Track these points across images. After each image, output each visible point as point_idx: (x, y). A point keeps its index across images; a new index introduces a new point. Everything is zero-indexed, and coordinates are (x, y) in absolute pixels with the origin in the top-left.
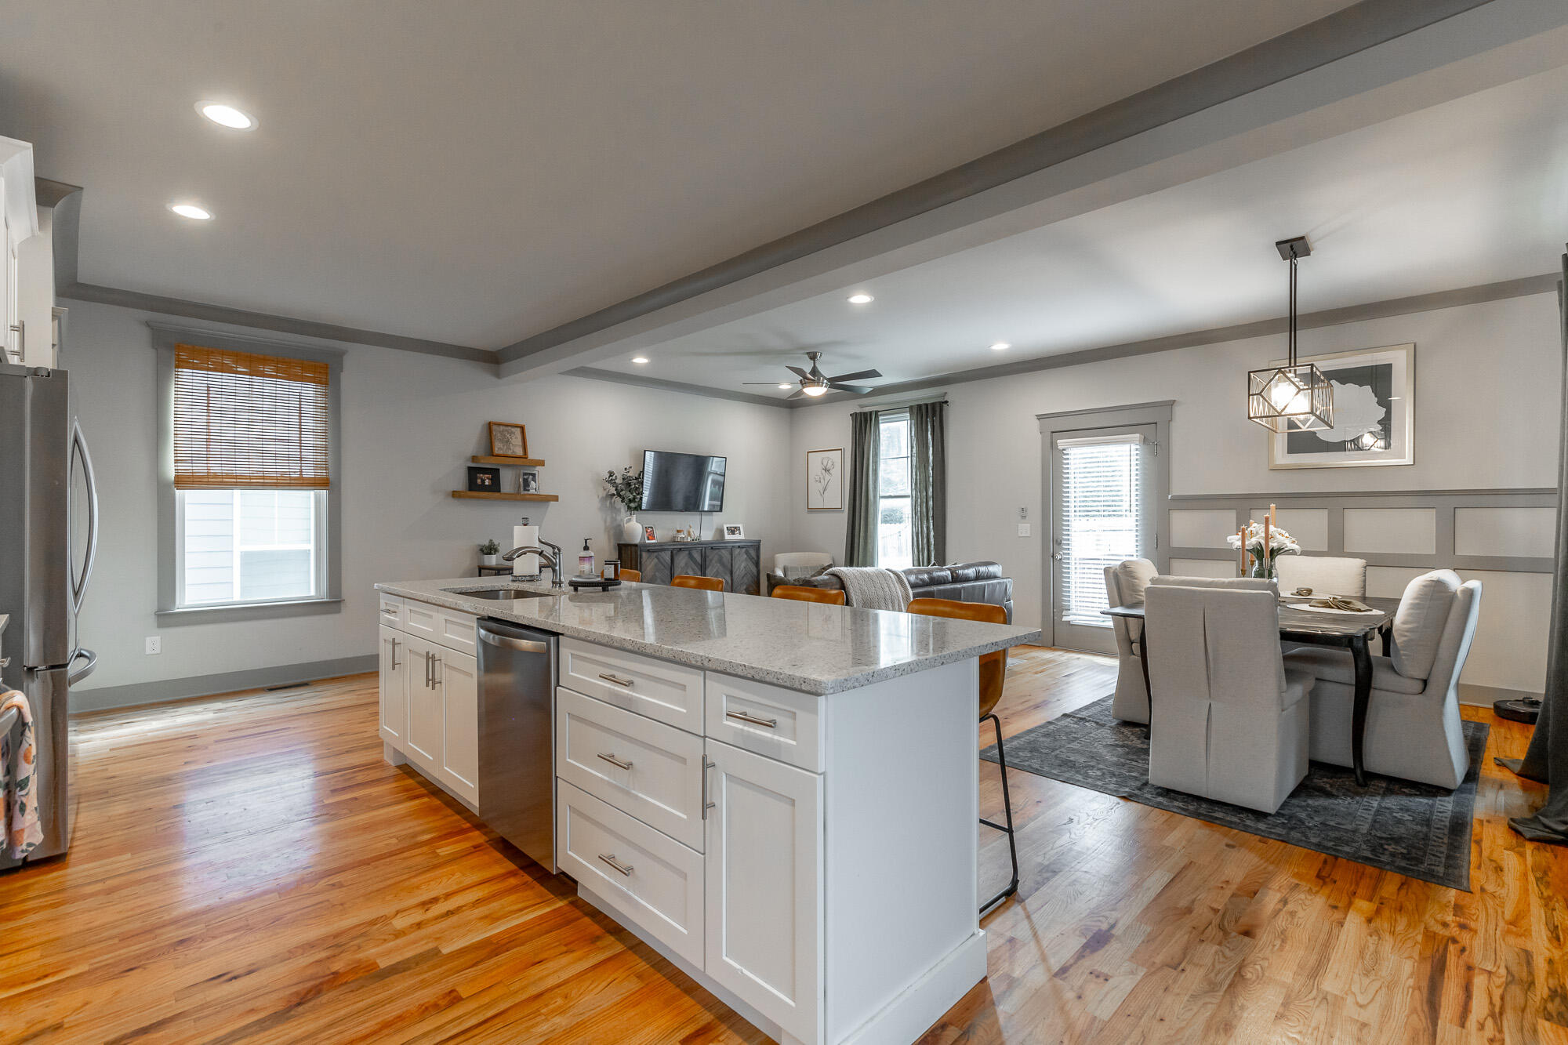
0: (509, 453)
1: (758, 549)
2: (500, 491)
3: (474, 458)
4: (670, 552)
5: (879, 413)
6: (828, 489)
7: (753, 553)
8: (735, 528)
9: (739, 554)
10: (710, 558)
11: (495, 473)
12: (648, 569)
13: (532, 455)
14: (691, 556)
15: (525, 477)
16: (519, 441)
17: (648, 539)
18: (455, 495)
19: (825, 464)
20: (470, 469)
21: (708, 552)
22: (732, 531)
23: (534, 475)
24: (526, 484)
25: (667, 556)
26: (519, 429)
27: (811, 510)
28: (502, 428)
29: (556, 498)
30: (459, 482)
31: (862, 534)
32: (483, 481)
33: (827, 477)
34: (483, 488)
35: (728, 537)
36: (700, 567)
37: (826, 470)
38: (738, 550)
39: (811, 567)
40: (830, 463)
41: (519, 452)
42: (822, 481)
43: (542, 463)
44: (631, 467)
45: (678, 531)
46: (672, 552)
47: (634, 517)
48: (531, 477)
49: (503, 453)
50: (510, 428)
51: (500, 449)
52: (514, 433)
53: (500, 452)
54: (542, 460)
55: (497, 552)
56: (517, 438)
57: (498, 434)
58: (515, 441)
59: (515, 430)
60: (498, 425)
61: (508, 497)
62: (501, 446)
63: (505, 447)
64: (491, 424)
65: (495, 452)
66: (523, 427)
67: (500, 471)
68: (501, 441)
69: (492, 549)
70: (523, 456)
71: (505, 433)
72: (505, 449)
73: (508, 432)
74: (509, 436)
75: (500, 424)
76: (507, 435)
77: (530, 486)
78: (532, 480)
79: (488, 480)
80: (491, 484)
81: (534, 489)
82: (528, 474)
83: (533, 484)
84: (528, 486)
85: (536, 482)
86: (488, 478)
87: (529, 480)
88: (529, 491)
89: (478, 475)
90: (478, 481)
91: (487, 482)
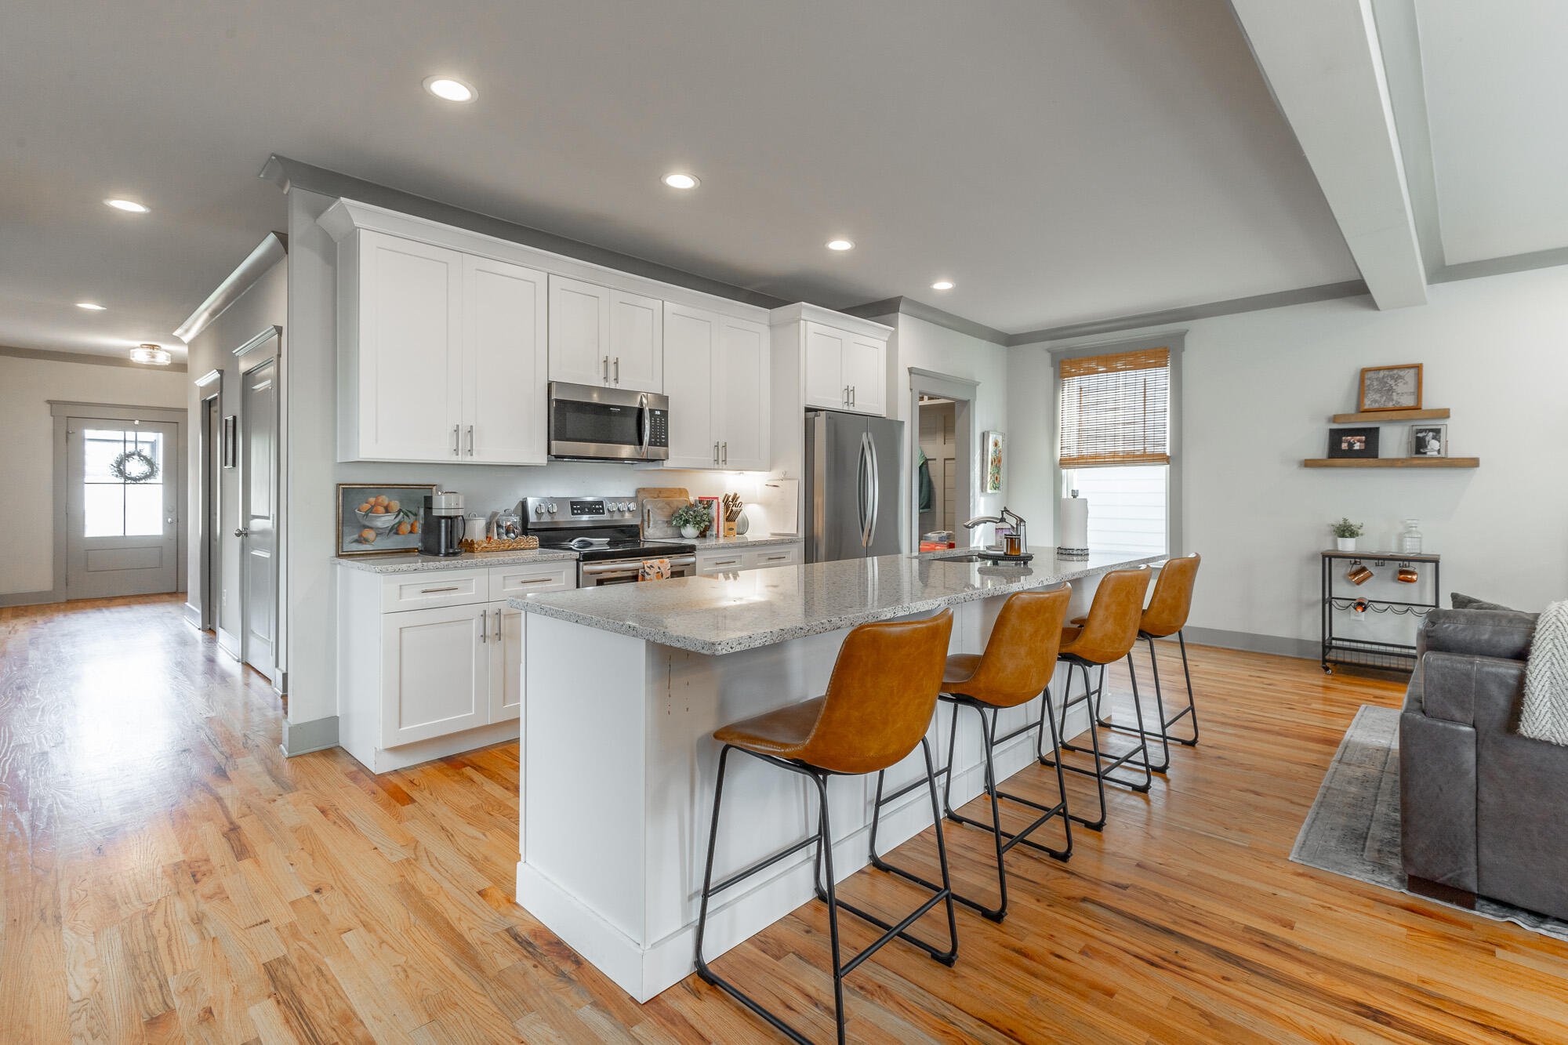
0: (1390, 405)
2: (1376, 456)
3: (1335, 419)
11: (1371, 436)
13: (1430, 401)
16: (1411, 386)
18: (1309, 464)
20: (1332, 431)
23: (1437, 432)
24: (1420, 445)
26: (1413, 371)
28: (1382, 373)
29: (1474, 463)
30: (1318, 448)
32: (1351, 445)
34: (1351, 453)
41: (1408, 401)
43: (1444, 414)
48: (1431, 434)
49: (1382, 406)
50: (1395, 371)
51: (1376, 401)
52: (1400, 377)
53: (1376, 406)
54: (1449, 410)
55: (1357, 535)
56: (1404, 384)
57: (1375, 383)
58: (1401, 387)
59: (1402, 373)
60: (1376, 370)
61: (1392, 463)
62: (1377, 398)
63: (1384, 398)
64: (1364, 371)
65: (1371, 407)
66: (1418, 367)
67: (1377, 429)
68: (1379, 391)
69: (1345, 531)
70: (1417, 408)
71: (1385, 380)
72: (1385, 401)
73: (1392, 377)
74: (1392, 382)
75: (1378, 369)
76: (1388, 381)
77: (1429, 447)
78: (1433, 439)
79: (1358, 444)
80: (1363, 448)
81: (1439, 451)
82: (1425, 430)
83: (1434, 445)
84: (1426, 447)
85: (1439, 441)
86: (1359, 441)
87: (1427, 439)
88: (1428, 453)
89: (1344, 438)
90: (1344, 446)
91: (1357, 446)
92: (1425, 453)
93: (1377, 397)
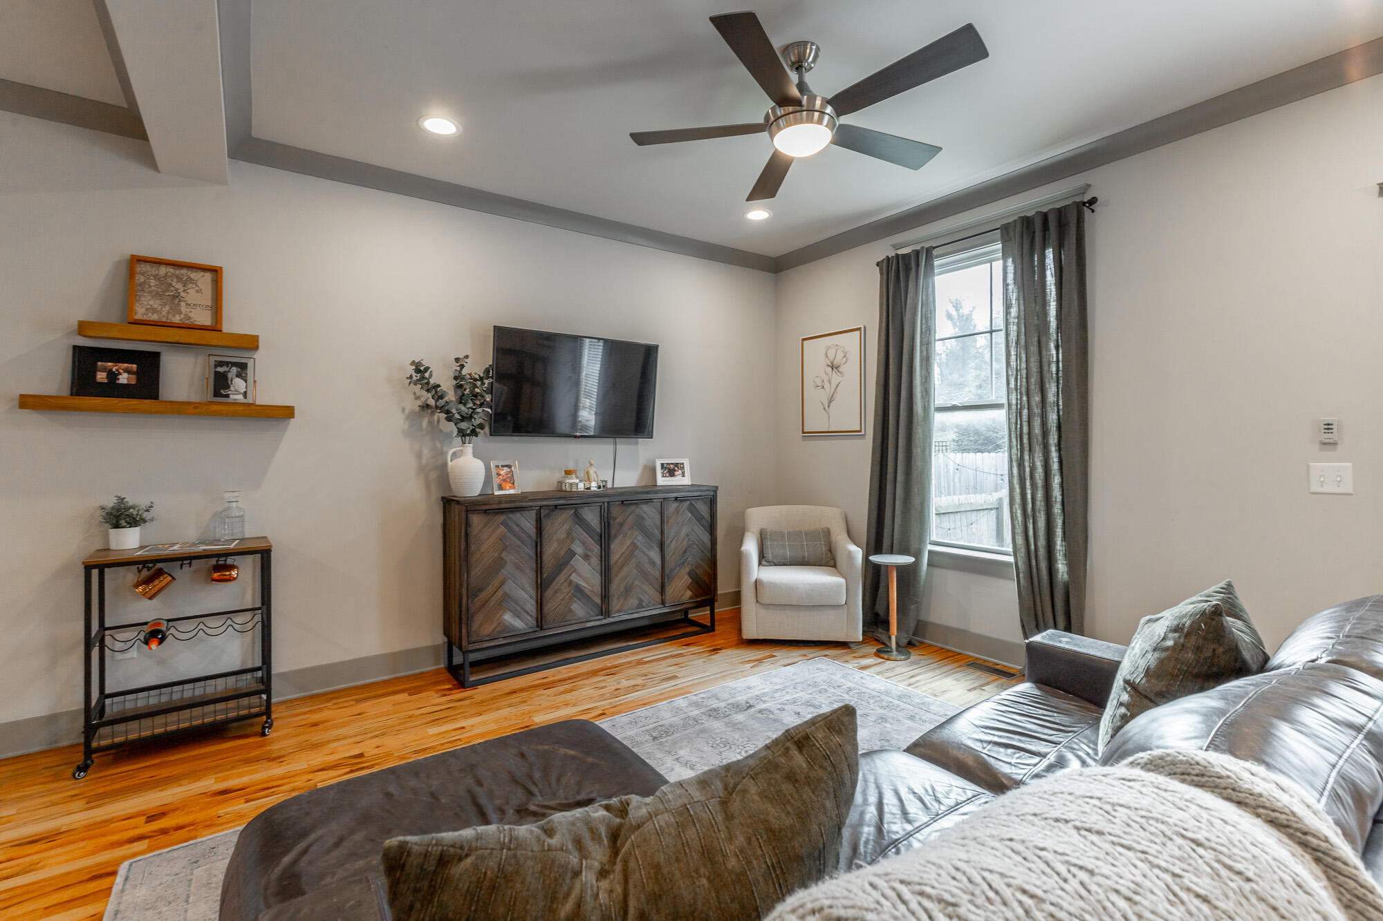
0: (177, 319)
1: (712, 502)
2: (158, 399)
3: (83, 328)
4: (533, 513)
5: (935, 252)
6: (837, 397)
7: (703, 509)
8: (676, 465)
9: (677, 511)
10: (619, 520)
11: (148, 364)
12: (484, 547)
13: (234, 323)
14: (579, 519)
15: (220, 369)
16: (206, 298)
17: (501, 488)
18: (28, 402)
19: (831, 356)
20: (77, 349)
21: (615, 511)
22: (671, 470)
23: (243, 367)
24: (221, 384)
25: (526, 522)
26: (208, 276)
27: (808, 435)
28: (163, 270)
29: (289, 412)
30: (50, 376)
31: (900, 477)
32: (113, 376)
33: (836, 378)
34: (112, 389)
35: (662, 481)
36: (597, 538)
37: (834, 367)
38: (675, 505)
39: (806, 534)
40: (840, 355)
41: (204, 318)
42: (827, 385)
43: (251, 344)
44: (467, 357)
45: (568, 473)
46: (539, 514)
47: (469, 449)
48: (234, 370)
49: (164, 320)
50: (184, 271)
51: (154, 311)
52: (191, 280)
53: (155, 317)
54: (258, 336)
55: (145, 521)
56: (197, 292)
57: (153, 282)
58: (191, 296)
59: (194, 275)
60: (155, 263)
61: (181, 409)
62: (156, 306)
63: (168, 308)
64: (136, 260)
65: (145, 318)
66: (216, 271)
67: (156, 356)
68: (157, 295)
69: (121, 516)
70: (215, 328)
71: (169, 280)
72: (168, 313)
73: (179, 279)
74: (179, 286)
75: (158, 262)
76: (174, 284)
77: (232, 388)
78: (237, 376)
79: (125, 375)
80: (133, 382)
81: (245, 394)
82: (227, 364)
83: (239, 384)
84: (228, 387)
85: (246, 381)
86: (127, 371)
87: (230, 375)
88: (231, 396)
89: (100, 363)
90: (101, 377)
91: (124, 379)
92: (227, 396)
93: (155, 303)
